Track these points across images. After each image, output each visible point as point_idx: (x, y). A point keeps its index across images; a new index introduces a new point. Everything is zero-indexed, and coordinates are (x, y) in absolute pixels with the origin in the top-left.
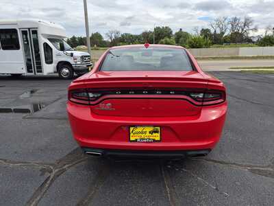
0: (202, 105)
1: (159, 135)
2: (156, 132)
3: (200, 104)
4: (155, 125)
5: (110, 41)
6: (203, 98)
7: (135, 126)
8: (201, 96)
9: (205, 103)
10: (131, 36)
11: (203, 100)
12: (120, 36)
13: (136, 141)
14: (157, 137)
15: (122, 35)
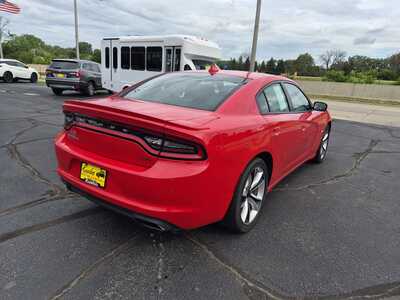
0: (159, 156)
1: (103, 180)
2: (102, 176)
3: (157, 153)
4: (102, 168)
5: (325, 67)
6: (162, 145)
7: (87, 163)
8: (159, 142)
9: (162, 154)
10: (369, 60)
11: (161, 148)
12: (346, 59)
13: (84, 180)
14: (102, 181)
15: (351, 59)
